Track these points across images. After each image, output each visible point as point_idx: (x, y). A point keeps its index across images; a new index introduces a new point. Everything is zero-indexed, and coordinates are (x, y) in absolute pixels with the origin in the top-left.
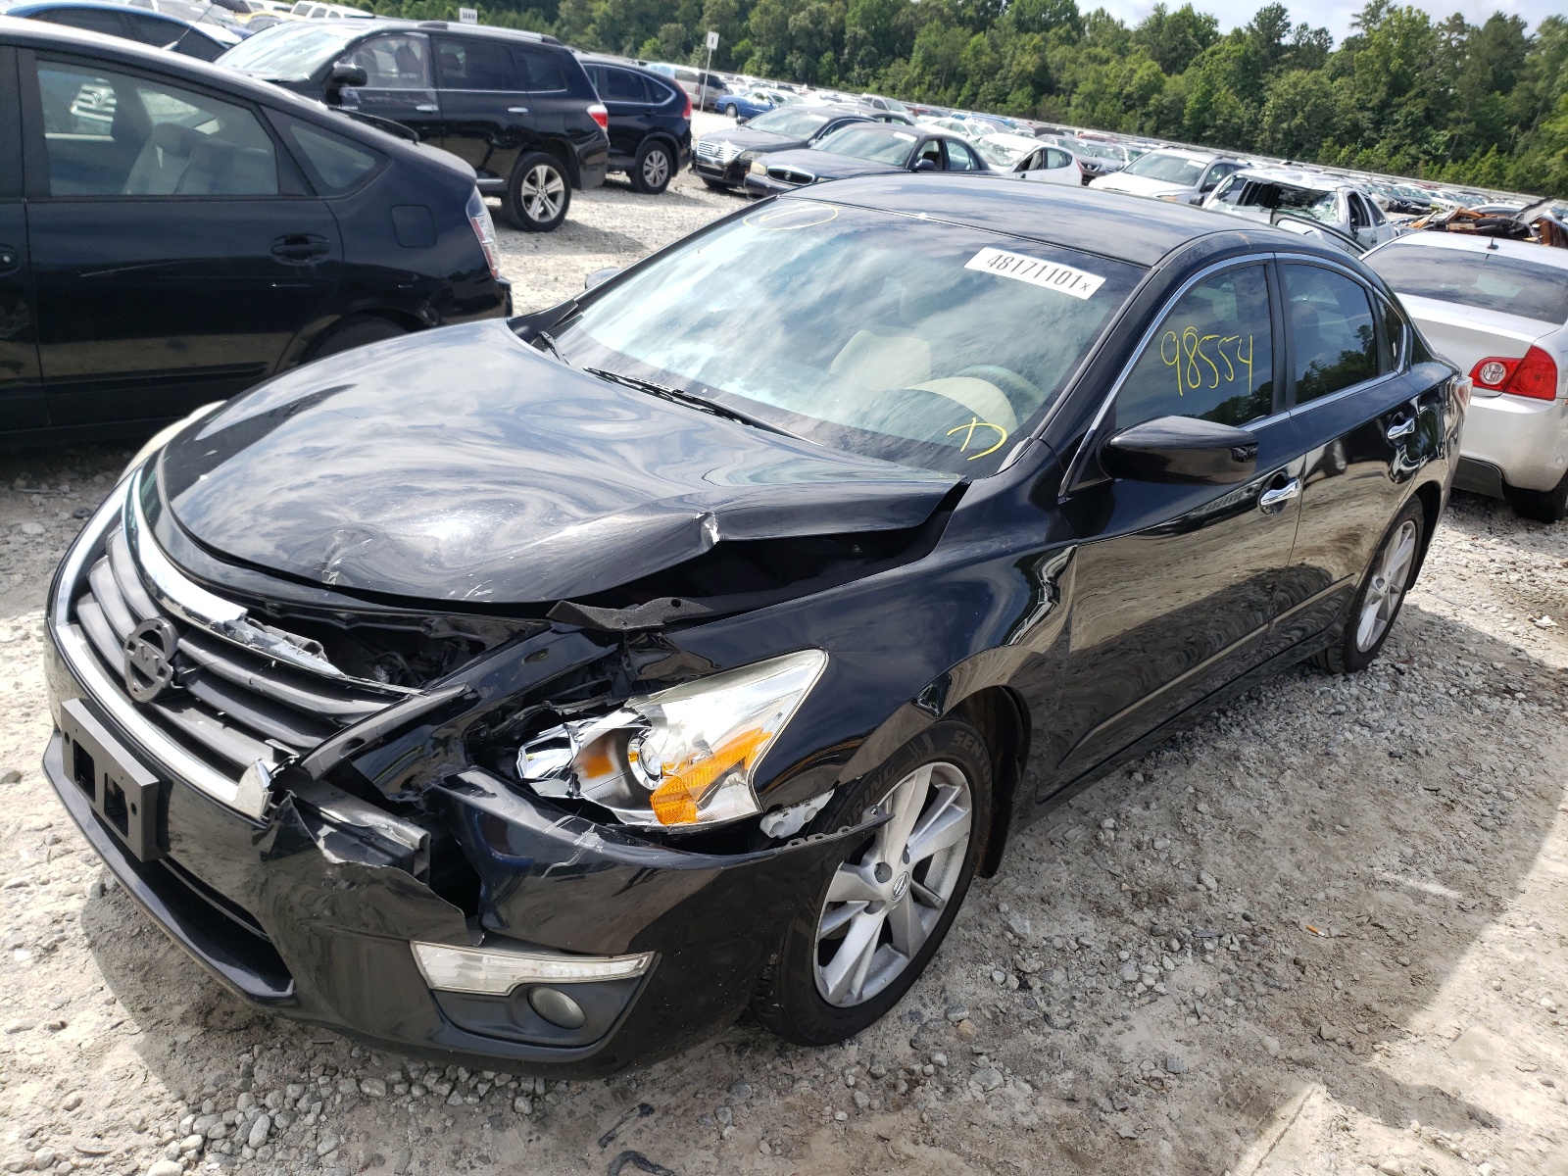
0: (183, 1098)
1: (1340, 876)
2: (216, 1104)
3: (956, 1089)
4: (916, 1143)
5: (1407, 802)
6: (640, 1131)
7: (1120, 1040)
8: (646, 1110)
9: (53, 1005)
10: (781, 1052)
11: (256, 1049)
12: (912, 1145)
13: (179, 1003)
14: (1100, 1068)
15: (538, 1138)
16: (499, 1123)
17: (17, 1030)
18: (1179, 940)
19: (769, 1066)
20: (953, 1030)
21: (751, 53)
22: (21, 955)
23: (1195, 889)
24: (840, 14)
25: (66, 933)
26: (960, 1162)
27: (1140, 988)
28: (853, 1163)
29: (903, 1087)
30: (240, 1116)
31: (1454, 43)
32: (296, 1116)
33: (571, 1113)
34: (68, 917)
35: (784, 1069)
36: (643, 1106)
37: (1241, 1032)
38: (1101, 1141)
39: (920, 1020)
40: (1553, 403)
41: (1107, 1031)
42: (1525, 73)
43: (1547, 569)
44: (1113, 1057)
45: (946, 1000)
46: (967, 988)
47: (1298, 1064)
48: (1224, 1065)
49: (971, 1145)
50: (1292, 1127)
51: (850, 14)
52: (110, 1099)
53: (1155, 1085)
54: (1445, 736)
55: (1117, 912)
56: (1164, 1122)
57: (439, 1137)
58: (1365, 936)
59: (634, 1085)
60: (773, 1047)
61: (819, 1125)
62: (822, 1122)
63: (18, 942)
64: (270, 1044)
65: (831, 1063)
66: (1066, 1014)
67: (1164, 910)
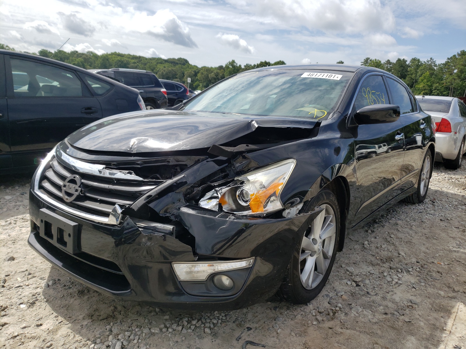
0: (89, 340)
1: (441, 250)
2: (101, 340)
3: (348, 313)
4: (342, 328)
5: (451, 230)
6: (249, 335)
7: (394, 297)
8: (249, 329)
9: (36, 320)
10: (288, 308)
11: (111, 324)
12: (341, 329)
13: (81, 315)
14: (390, 304)
15: (215, 341)
16: (200, 337)
17: (25, 328)
18: (401, 269)
19: (286, 313)
20: (340, 298)
21: (199, 85)
22: (22, 306)
23: (399, 257)
24: (223, 73)
25: (38, 298)
26: (358, 333)
27: (394, 282)
28: (323, 337)
29: (332, 314)
30: (111, 343)
31: (389, 67)
32: (130, 341)
33: (224, 332)
34: (38, 293)
35: (290, 313)
36: (248, 328)
37: (430, 291)
38: (400, 324)
39: (329, 297)
40: (452, 133)
41: (388, 295)
42: (409, 73)
43: (461, 178)
44: (393, 302)
45: (335, 290)
46: (340, 287)
47: (451, 298)
48: (429, 300)
49: (359, 328)
50: (458, 314)
51: (226, 73)
52: (63, 343)
53: (410, 307)
54: (454, 215)
55: (378, 264)
56: (418, 317)
57: (181, 343)
58: (455, 264)
59: (243, 322)
60: (285, 308)
61: (308, 327)
62: (309, 325)
63: (21, 302)
64: (115, 322)
65: (305, 310)
66: (374, 291)
67: (392, 263)
